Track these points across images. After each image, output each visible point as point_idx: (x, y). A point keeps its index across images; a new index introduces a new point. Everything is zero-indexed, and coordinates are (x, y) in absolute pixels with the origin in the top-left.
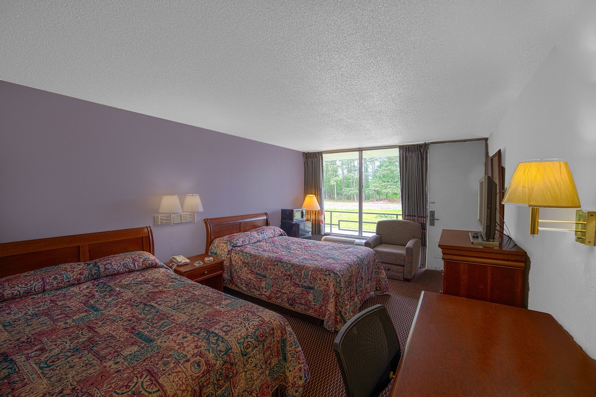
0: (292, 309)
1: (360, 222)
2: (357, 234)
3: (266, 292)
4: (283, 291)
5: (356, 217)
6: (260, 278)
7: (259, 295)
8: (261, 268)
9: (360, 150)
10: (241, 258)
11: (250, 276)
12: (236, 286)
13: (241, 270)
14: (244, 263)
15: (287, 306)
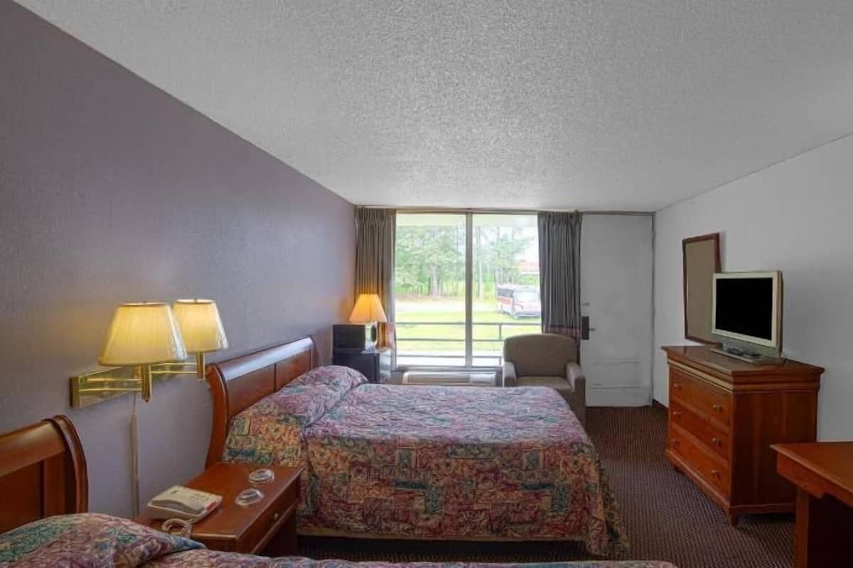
0: (500, 539)
1: (469, 340)
2: (462, 362)
3: (427, 519)
4: (476, 507)
5: (461, 333)
6: (409, 493)
7: (407, 531)
8: (411, 469)
9: (469, 212)
10: (344, 454)
11: (374, 494)
12: (332, 525)
13: (345, 484)
14: (353, 464)
15: (485, 536)
